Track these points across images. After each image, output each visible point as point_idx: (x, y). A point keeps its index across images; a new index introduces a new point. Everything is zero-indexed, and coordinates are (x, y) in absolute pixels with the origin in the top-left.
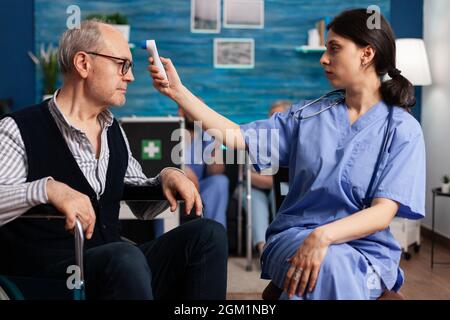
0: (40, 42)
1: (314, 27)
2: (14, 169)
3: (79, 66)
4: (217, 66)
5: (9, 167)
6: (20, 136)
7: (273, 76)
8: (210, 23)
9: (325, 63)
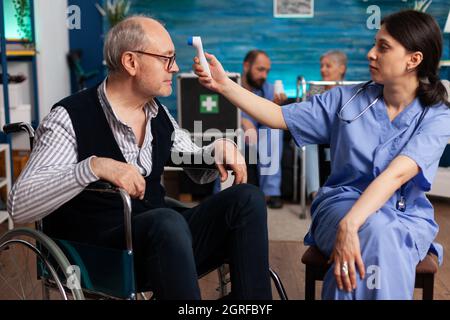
2: (66, 157)
3: (127, 65)
4: (276, 15)
5: (62, 154)
6: (71, 126)
7: (333, 25)
9: (372, 59)
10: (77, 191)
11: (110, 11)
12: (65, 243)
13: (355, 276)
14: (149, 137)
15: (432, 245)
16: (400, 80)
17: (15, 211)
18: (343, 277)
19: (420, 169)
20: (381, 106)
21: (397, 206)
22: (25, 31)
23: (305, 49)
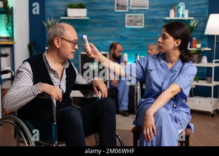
0: (47, 17)
1: (172, 8)
3: (56, 43)
4: (127, 27)
6: (31, 70)
8: (124, 7)
9: (159, 42)
10: (33, 97)
11: (49, 25)
12: (27, 121)
13: (152, 134)
14: (65, 76)
15: (188, 124)
16: (171, 51)
17: (6, 106)
18: (147, 135)
19: (181, 89)
20: (165, 63)
21: (173, 106)
22: (9, 33)
23: (141, 42)
